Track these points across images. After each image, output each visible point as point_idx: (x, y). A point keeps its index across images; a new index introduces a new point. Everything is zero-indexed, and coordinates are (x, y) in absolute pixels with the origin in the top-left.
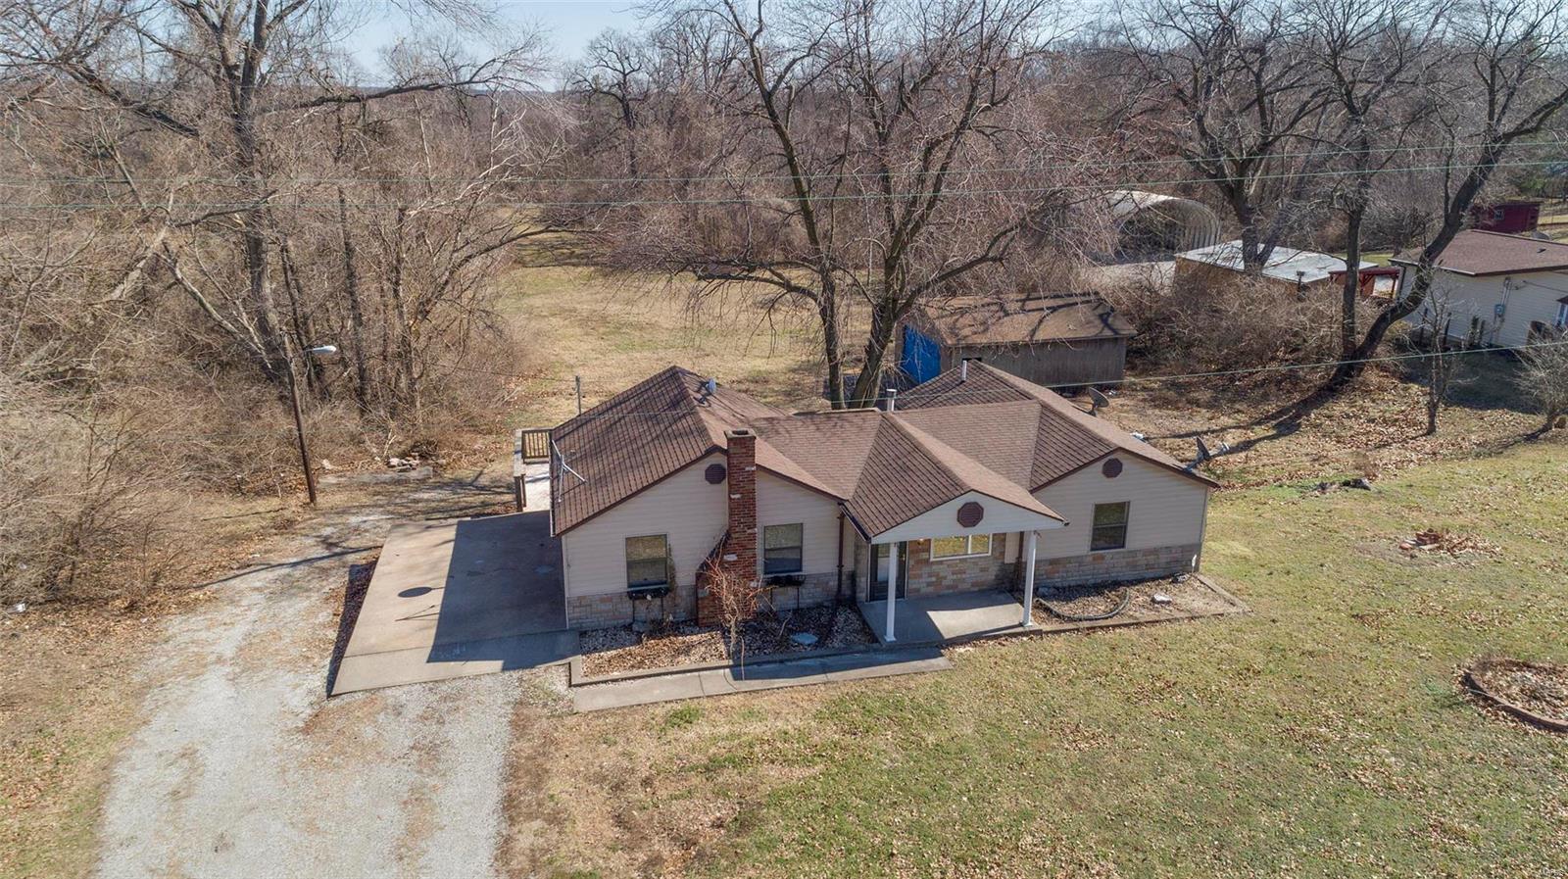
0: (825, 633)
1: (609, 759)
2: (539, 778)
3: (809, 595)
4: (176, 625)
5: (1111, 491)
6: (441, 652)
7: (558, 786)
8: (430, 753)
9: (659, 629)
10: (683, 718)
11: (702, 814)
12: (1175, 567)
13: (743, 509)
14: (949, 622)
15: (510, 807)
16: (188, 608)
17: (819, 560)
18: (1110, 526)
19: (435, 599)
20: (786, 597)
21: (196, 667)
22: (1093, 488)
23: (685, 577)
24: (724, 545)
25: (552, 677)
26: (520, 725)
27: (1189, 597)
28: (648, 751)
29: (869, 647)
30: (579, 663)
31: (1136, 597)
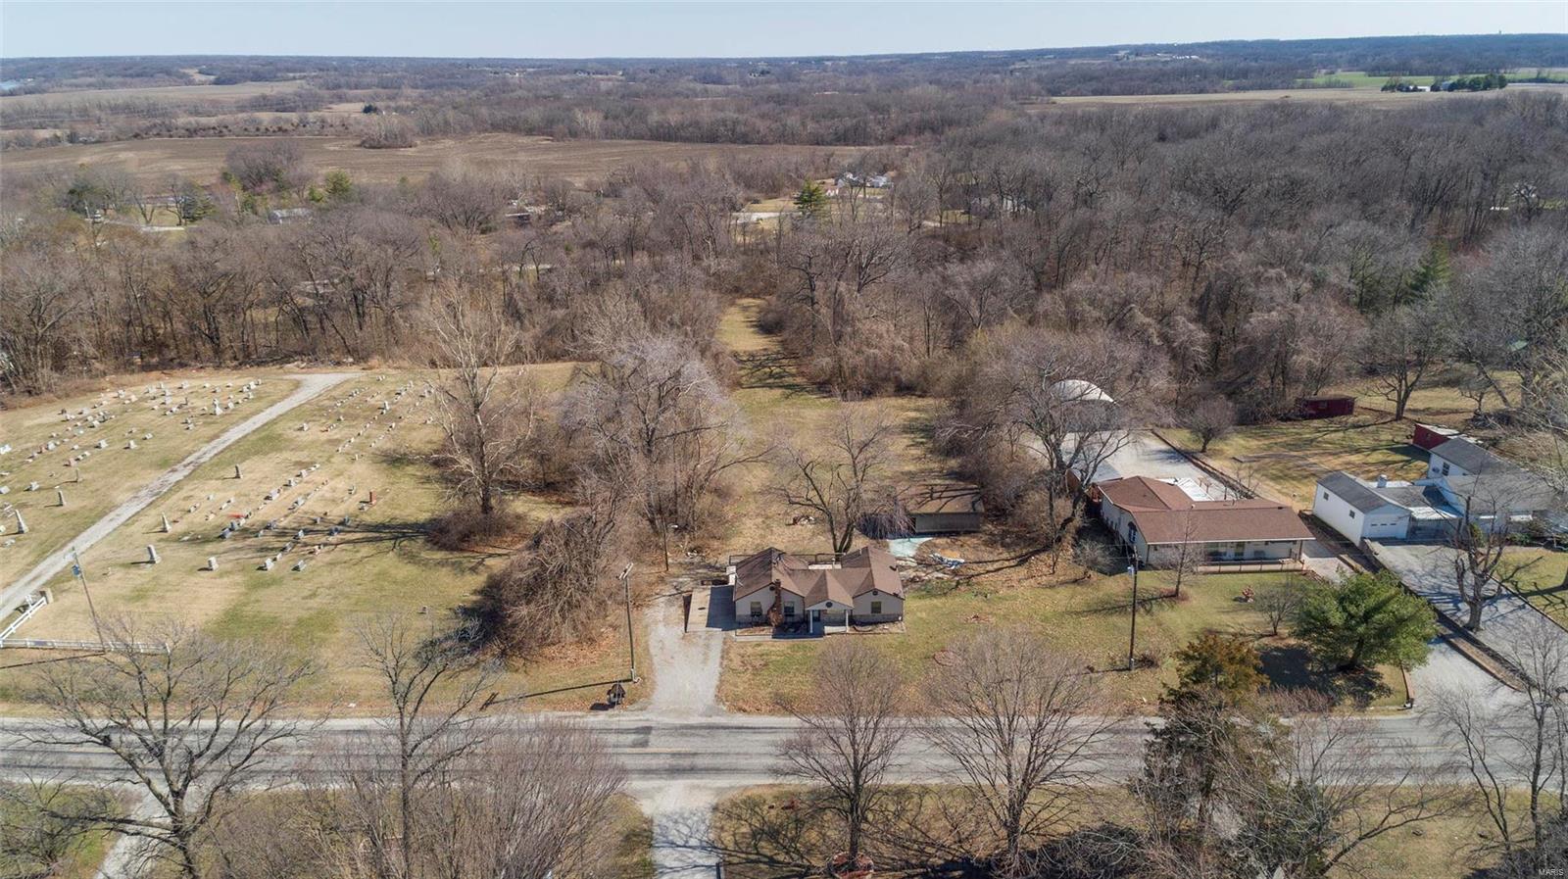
0: (797, 629)
1: (742, 651)
2: (728, 653)
3: (796, 619)
4: (646, 610)
5: (876, 599)
6: (708, 626)
7: (732, 655)
8: (707, 646)
9: (757, 624)
10: (759, 645)
11: (758, 663)
12: (893, 619)
13: (778, 598)
14: (828, 629)
15: (722, 657)
16: (648, 606)
17: (798, 611)
18: (876, 608)
19: (706, 611)
20: (789, 619)
21: (656, 622)
22: (871, 598)
23: (764, 613)
24: (773, 606)
25: (732, 633)
26: (725, 643)
27: (894, 628)
28: (750, 650)
29: (806, 634)
30: (739, 631)
31: (881, 626)
